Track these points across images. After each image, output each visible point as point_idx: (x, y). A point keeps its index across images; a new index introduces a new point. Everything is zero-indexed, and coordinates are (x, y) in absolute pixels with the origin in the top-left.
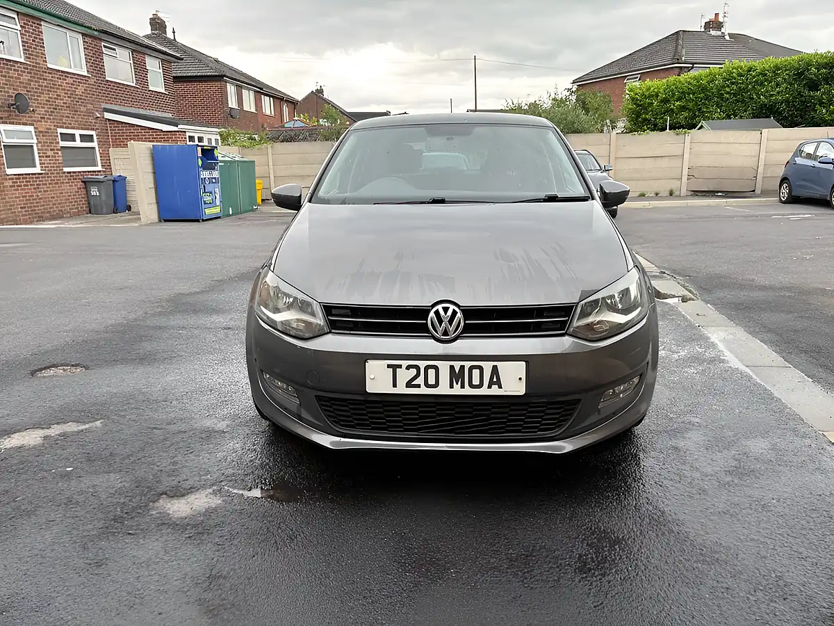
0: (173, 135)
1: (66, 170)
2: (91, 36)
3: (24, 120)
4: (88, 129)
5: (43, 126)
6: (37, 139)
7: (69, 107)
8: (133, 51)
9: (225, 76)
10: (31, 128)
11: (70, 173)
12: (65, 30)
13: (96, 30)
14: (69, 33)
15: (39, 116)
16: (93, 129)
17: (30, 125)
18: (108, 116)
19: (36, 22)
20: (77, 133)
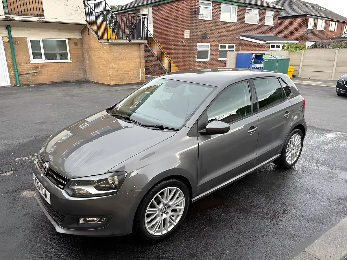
0: (264, 45)
1: (219, 59)
2: (241, 6)
3: (207, 41)
4: (232, 43)
5: (213, 43)
6: (210, 48)
7: (226, 35)
8: (261, 9)
9: (308, 15)
10: (209, 44)
11: (221, 60)
12: (230, 5)
13: (244, 3)
14: (232, 6)
15: (213, 40)
16: (234, 43)
17: (209, 43)
18: (242, 38)
19: (219, 4)
20: (227, 45)
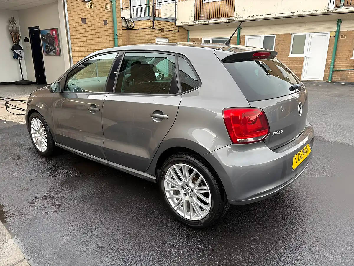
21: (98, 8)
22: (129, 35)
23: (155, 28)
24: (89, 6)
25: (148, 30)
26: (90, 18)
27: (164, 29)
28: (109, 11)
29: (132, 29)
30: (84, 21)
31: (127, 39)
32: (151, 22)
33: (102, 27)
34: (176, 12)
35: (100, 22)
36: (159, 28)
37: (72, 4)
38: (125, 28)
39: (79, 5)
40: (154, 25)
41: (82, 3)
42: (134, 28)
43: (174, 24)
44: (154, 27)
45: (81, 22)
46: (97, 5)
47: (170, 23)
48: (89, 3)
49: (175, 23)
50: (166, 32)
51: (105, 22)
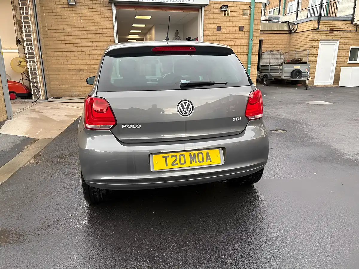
21: (235, 15)
22: (290, 39)
23: (320, 29)
24: (226, 14)
25: (311, 32)
26: (225, 25)
27: (334, 29)
28: (247, 16)
29: (295, 32)
30: (219, 29)
31: (288, 44)
32: (315, 23)
33: (237, 33)
34: (355, 8)
35: (235, 28)
36: (327, 29)
37: (209, 15)
38: (288, 32)
39: (216, 15)
40: (319, 26)
41: (219, 12)
42: (296, 32)
43: (350, 22)
44: (318, 28)
45: (216, 30)
46: (234, 13)
47: (343, 22)
48: (227, 11)
49: (352, 21)
50: (336, 33)
51: (241, 28)
